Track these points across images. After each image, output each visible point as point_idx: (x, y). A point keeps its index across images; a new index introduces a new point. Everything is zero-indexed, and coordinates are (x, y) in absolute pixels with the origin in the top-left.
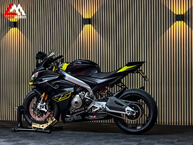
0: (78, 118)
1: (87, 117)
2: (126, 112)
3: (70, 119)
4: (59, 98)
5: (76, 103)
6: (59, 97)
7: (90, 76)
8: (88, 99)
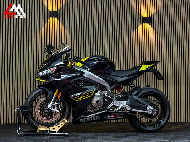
0: (96, 118)
1: (105, 117)
2: (147, 111)
3: (86, 120)
4: (79, 97)
5: (98, 102)
7: (109, 74)
8: (108, 98)
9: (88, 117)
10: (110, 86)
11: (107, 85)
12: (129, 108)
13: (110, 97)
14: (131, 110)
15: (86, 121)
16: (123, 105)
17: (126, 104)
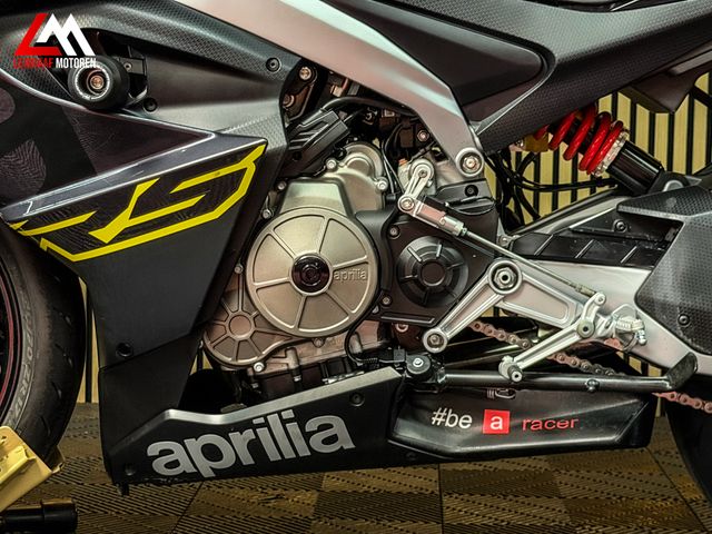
0: (307, 436)
1: (408, 433)
3: (212, 452)
4: (102, 220)
6: (108, 206)
8: (440, 235)
9: (222, 431)
10: (461, 107)
11: (433, 99)
12: (667, 348)
13: (458, 226)
14: (689, 361)
15: (216, 465)
16: (604, 312)
17: (645, 302)
